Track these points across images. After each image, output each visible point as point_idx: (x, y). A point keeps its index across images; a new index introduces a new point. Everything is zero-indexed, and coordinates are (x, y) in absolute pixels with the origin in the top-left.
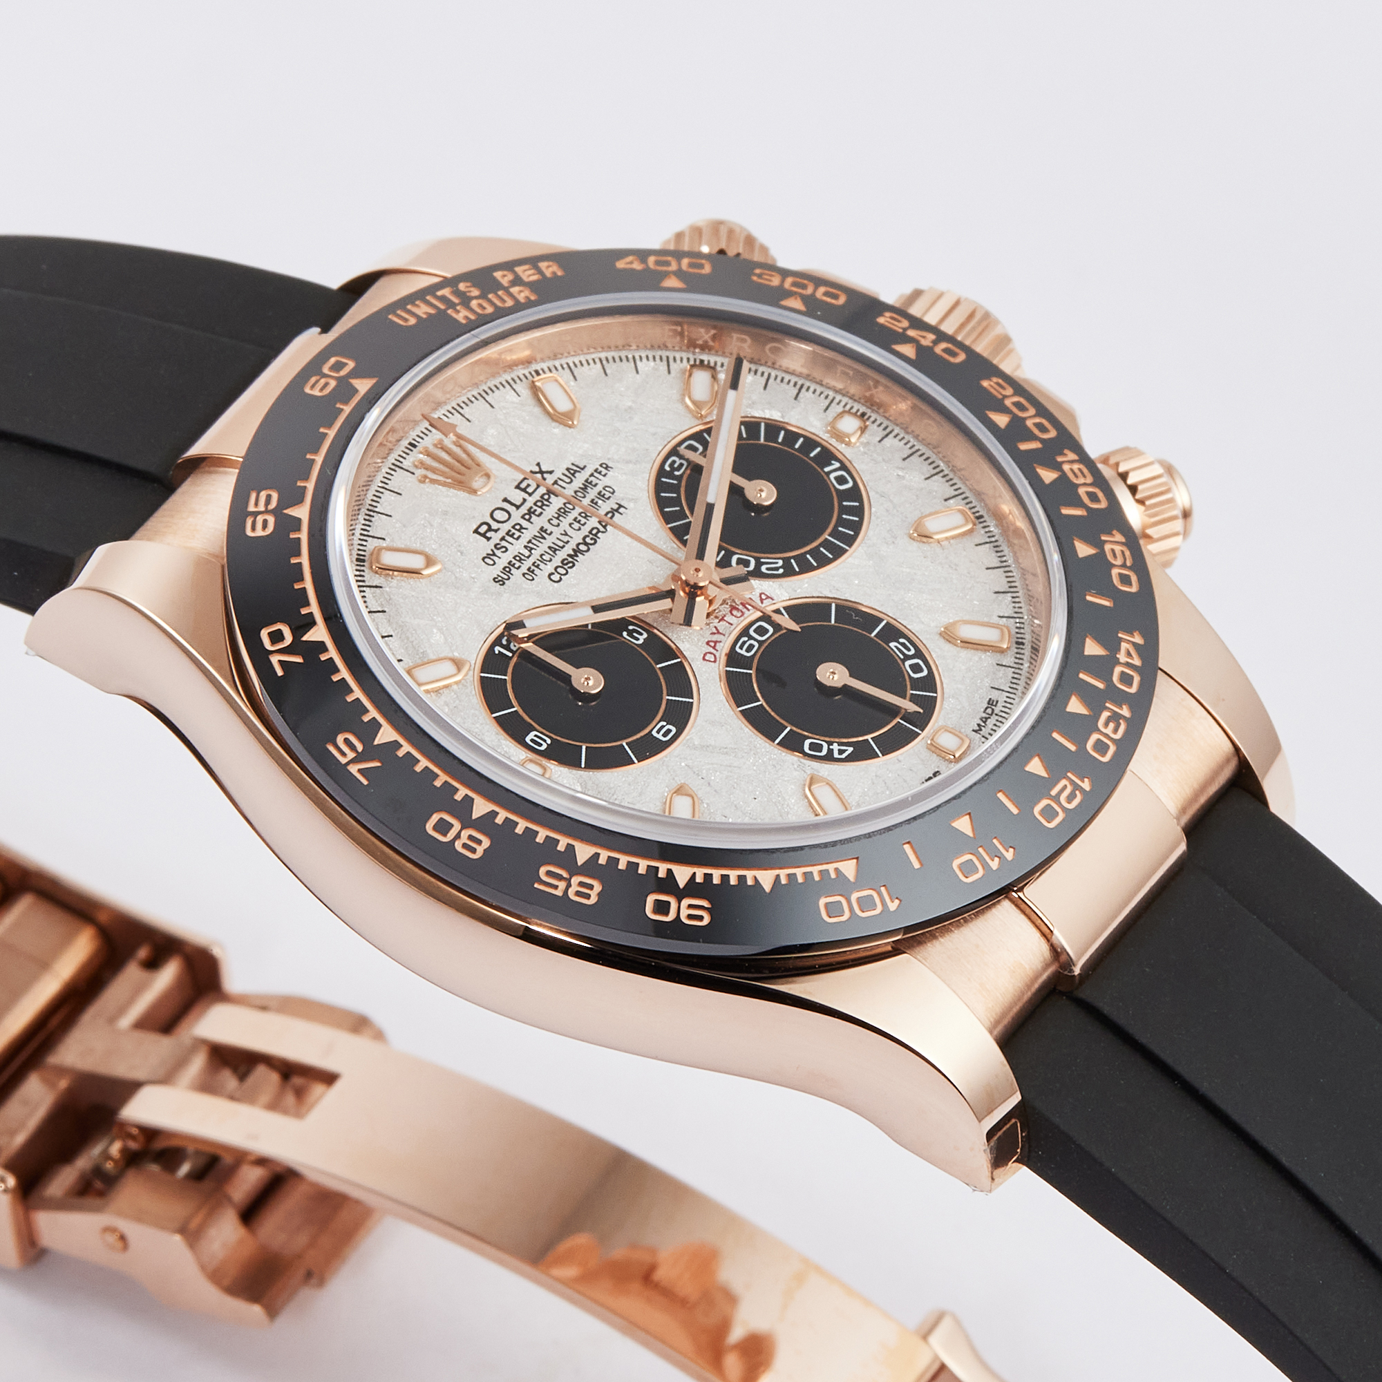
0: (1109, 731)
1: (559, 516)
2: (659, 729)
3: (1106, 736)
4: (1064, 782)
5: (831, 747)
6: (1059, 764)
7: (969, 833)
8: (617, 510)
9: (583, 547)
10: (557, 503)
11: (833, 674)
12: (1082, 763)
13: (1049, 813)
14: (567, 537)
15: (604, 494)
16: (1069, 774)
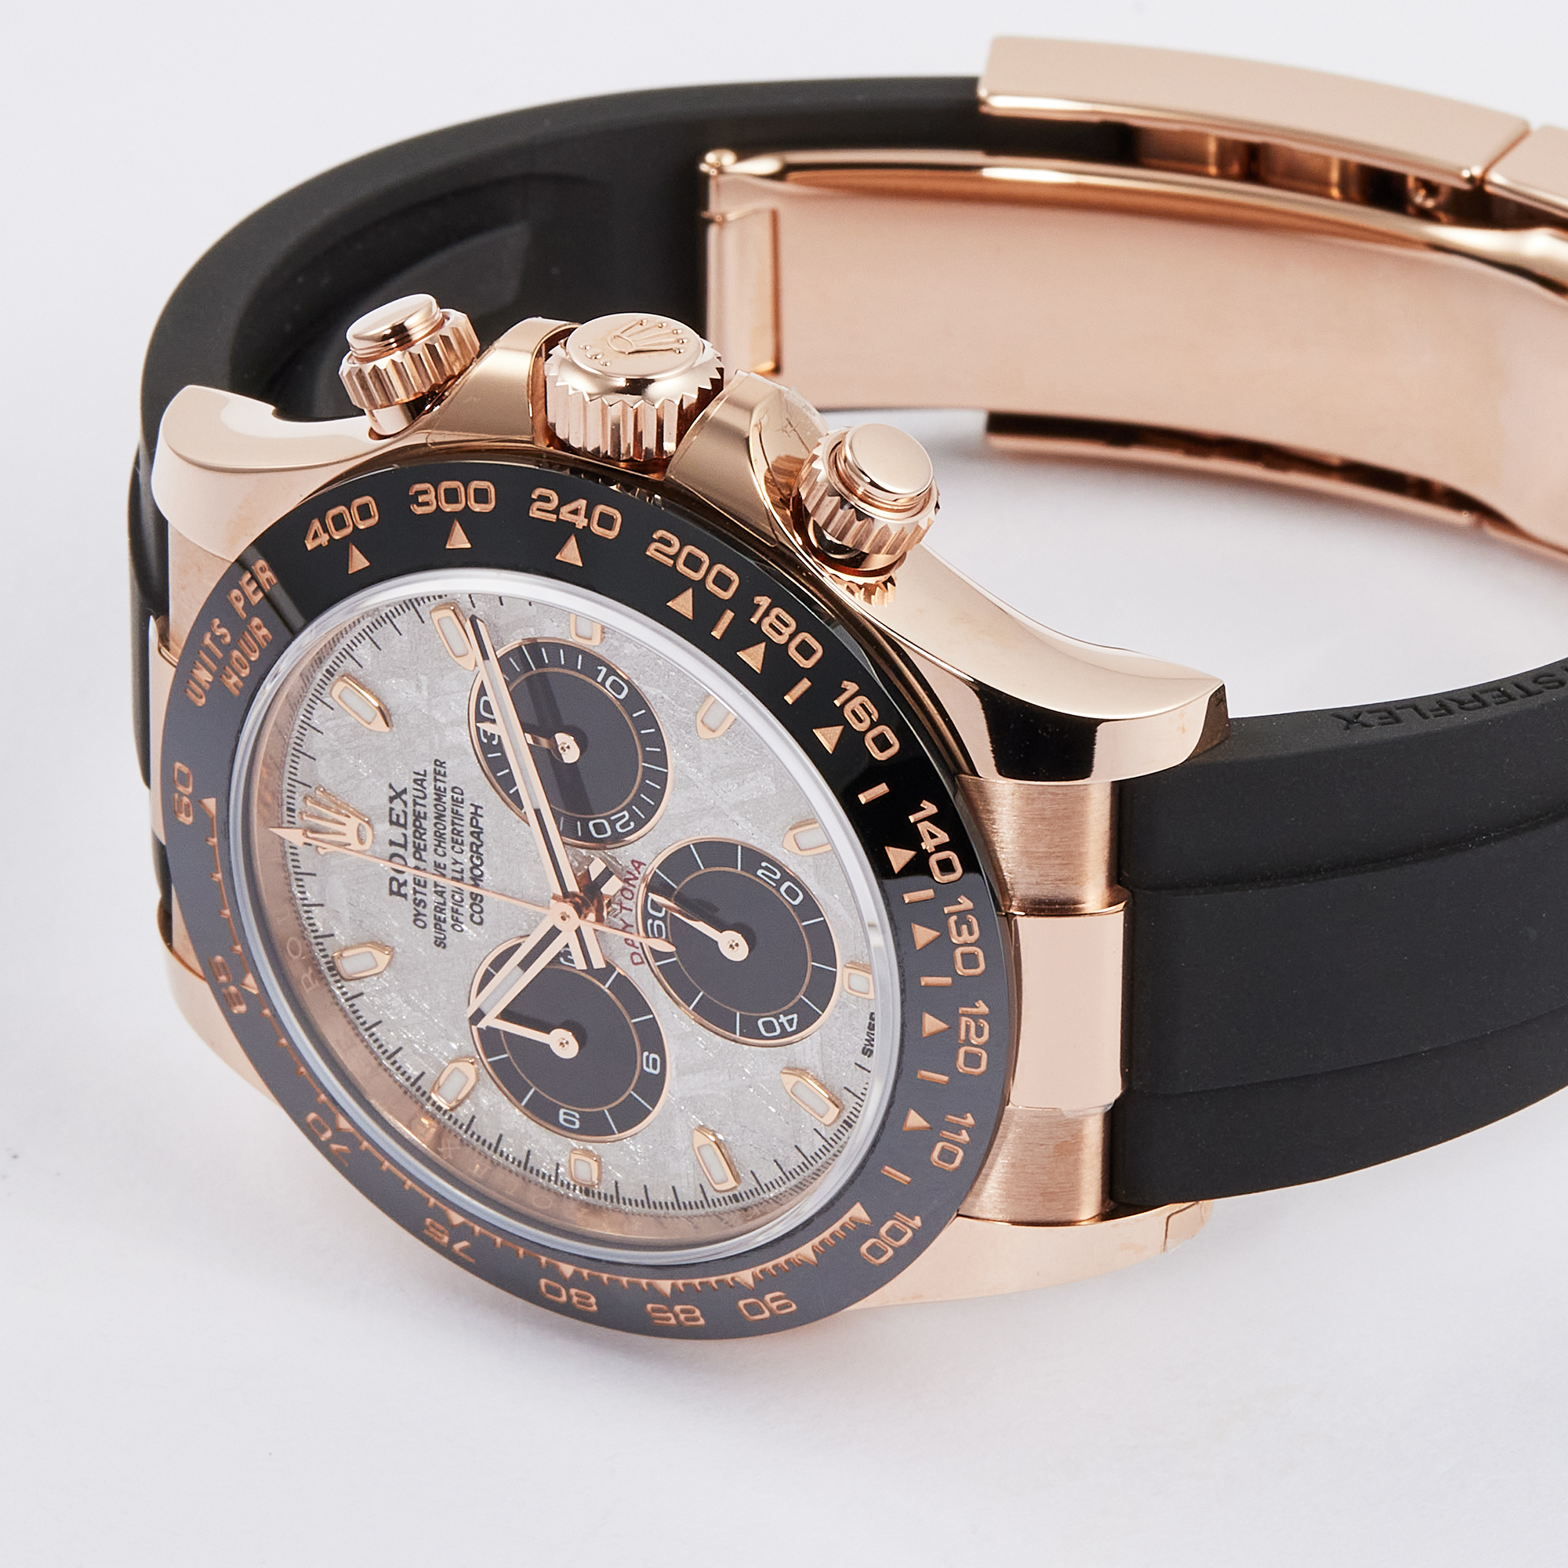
0: (965, 937)
1: (440, 842)
2: (646, 1062)
3: (966, 944)
4: (964, 1019)
5: (780, 1021)
6: (946, 1004)
7: (923, 1123)
8: (475, 813)
9: (477, 872)
10: (429, 824)
11: (733, 946)
12: (965, 991)
13: (972, 1060)
14: (458, 865)
15: (457, 798)
16: (962, 1010)
